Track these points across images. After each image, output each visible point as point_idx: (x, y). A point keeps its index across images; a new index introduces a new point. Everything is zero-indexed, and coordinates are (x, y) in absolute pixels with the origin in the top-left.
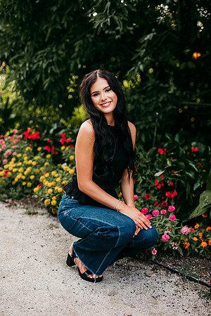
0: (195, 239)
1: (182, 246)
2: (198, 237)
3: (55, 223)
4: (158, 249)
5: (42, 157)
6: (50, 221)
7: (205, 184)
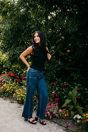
0: (63, 113)
1: (59, 115)
3: (20, 106)
4: (52, 116)
5: (15, 83)
6: (18, 105)
7: (67, 97)
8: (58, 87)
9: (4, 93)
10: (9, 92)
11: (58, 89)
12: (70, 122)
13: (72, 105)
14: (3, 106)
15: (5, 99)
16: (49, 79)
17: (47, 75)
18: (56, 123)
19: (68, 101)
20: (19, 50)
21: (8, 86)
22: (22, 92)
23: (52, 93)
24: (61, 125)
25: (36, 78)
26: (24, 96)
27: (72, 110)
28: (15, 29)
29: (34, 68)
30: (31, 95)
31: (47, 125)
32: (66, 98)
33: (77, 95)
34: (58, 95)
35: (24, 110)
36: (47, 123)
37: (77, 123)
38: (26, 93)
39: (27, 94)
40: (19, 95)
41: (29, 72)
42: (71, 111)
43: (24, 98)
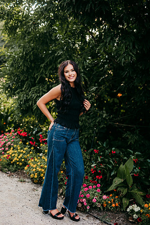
0: (109, 202)
1: (102, 205)
2: (111, 201)
3: (35, 188)
4: (90, 206)
5: (29, 148)
6: (33, 186)
7: (116, 173)
8: (102, 156)
9: (9, 165)
10: (18, 163)
11: (101, 159)
12: (122, 217)
13: (125, 187)
14: (6, 186)
15: (9, 176)
16: (86, 143)
17: (82, 135)
18: (97, 218)
19: (117, 181)
20: (36, 92)
21: (16, 153)
22: (39, 164)
23: (91, 167)
24: (105, 223)
25: (64, 140)
26: (43, 170)
27: (125, 196)
28: (30, 56)
29: (60, 124)
30: (55, 170)
31: (82, 222)
32: (115, 176)
33: (133, 170)
34: (101, 170)
35: (42, 196)
36: (81, 218)
37: (133, 219)
38: (46, 166)
39: (48, 167)
40: (34, 169)
41: (53, 129)
42: (123, 199)
43: (43, 175)
